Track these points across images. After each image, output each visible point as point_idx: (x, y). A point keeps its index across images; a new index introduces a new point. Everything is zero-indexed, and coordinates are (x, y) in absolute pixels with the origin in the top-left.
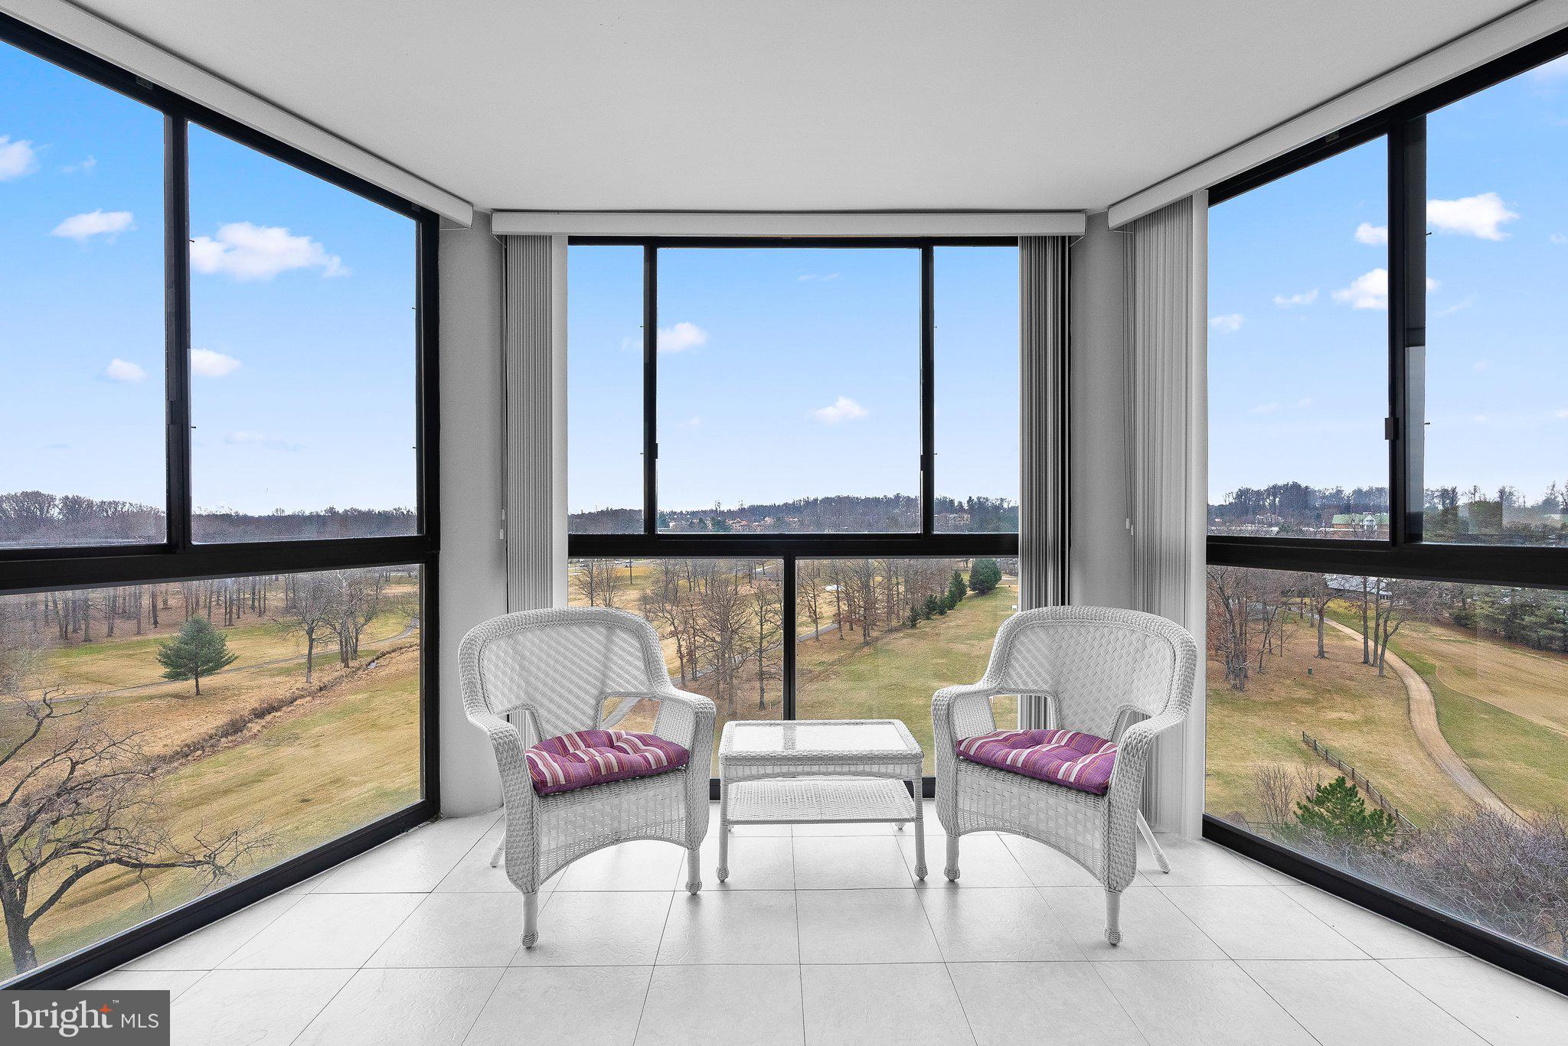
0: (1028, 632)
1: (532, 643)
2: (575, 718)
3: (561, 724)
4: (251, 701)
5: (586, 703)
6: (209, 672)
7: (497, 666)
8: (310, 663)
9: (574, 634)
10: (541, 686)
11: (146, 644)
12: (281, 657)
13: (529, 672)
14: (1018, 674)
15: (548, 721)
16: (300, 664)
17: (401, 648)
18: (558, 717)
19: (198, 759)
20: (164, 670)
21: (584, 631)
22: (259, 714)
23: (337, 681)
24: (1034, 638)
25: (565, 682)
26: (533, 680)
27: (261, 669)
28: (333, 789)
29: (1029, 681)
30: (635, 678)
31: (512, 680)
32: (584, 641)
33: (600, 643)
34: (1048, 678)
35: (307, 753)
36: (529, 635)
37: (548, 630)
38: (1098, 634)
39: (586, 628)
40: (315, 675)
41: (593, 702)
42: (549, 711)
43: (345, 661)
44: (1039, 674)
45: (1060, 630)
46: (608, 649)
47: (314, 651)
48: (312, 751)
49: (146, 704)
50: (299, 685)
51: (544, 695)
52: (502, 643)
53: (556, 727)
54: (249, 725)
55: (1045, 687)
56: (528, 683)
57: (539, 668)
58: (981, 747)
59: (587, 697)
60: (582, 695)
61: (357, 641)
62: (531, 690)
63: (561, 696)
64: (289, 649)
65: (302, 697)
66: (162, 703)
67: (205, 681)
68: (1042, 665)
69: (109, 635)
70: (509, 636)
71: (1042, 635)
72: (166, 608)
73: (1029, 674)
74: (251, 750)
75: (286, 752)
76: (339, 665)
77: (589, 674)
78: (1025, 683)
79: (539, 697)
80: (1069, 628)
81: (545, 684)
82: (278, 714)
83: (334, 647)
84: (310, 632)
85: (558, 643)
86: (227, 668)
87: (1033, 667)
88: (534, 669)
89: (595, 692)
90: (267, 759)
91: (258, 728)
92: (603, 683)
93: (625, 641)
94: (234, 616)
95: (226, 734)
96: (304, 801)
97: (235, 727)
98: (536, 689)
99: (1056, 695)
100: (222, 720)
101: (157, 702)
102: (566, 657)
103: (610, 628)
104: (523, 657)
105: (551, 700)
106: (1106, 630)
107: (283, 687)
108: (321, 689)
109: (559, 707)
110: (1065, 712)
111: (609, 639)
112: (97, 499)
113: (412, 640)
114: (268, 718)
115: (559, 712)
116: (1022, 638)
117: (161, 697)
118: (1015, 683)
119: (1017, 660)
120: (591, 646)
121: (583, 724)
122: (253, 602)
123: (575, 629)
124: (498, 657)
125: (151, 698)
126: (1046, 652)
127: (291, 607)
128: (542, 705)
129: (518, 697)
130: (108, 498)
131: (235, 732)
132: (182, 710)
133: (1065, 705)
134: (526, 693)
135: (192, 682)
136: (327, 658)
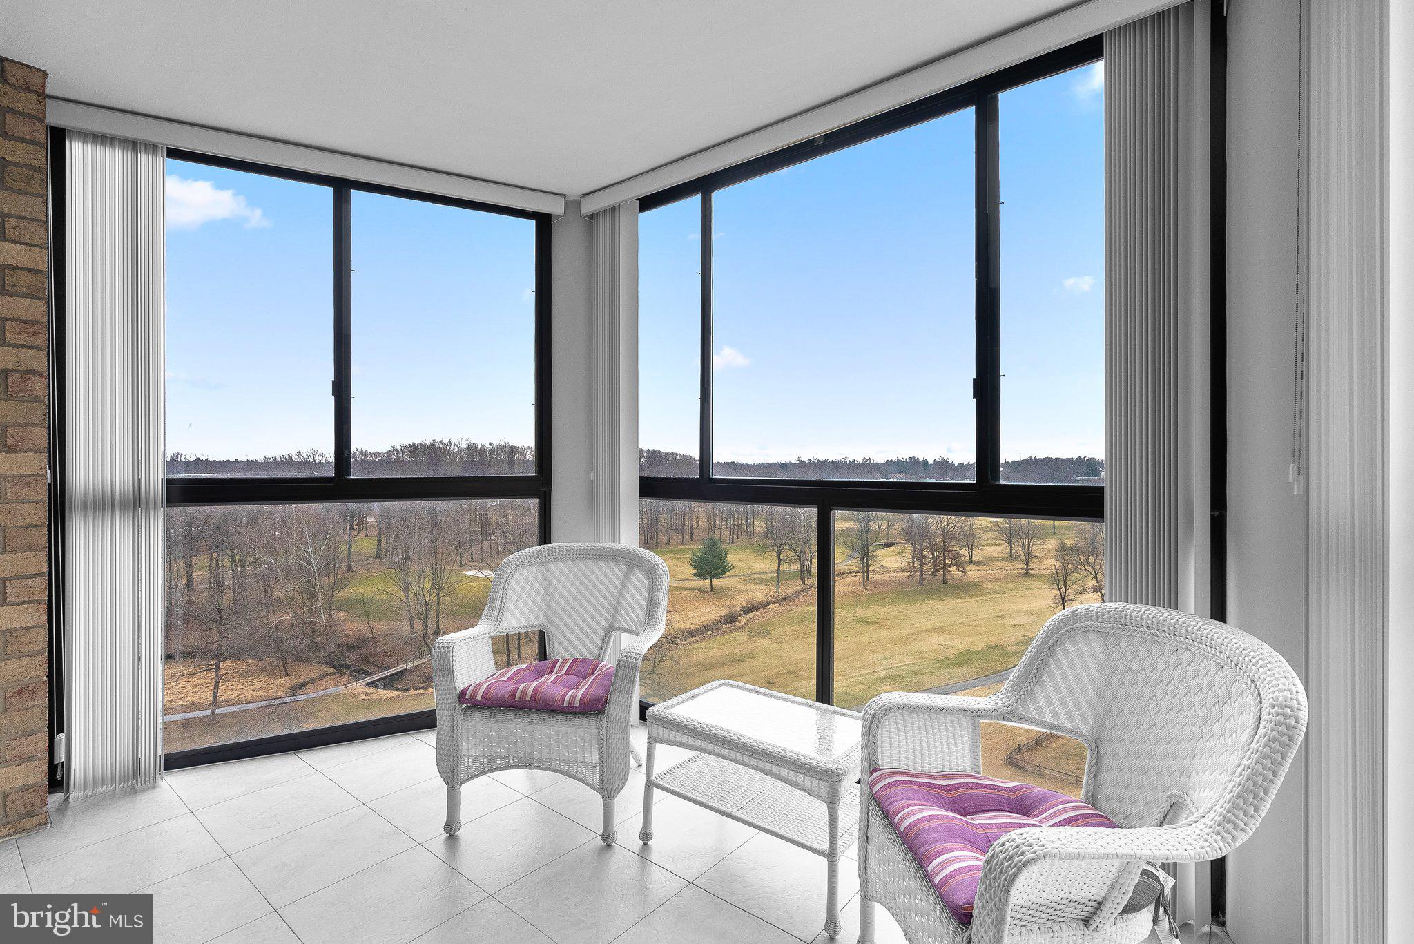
0: (1079, 638)
1: (562, 572)
2: (584, 646)
3: (571, 648)
4: (741, 601)
5: (596, 633)
6: (718, 576)
7: (523, 588)
8: (779, 578)
9: (601, 570)
10: (560, 611)
11: (684, 551)
12: (761, 571)
13: (553, 598)
15: (561, 644)
16: (772, 577)
17: (843, 574)
18: (569, 641)
19: (710, 637)
20: (693, 571)
21: (609, 567)
22: (747, 611)
23: (796, 594)
24: (1084, 649)
25: (581, 610)
26: (553, 604)
27: (749, 578)
28: (789, 678)
29: (1061, 711)
31: (534, 602)
32: (606, 576)
33: (618, 579)
34: (1089, 713)
35: (774, 646)
36: (561, 565)
37: (578, 562)
38: (1173, 659)
39: (611, 564)
40: (782, 587)
41: (602, 633)
42: (564, 634)
43: (803, 579)
44: (1078, 705)
45: (1123, 642)
46: (623, 585)
47: (781, 568)
48: (777, 645)
49: (684, 592)
50: (772, 593)
51: (561, 619)
52: (534, 570)
53: (566, 650)
54: (739, 618)
55: (1084, 729)
56: (549, 607)
57: (561, 595)
58: (890, 785)
59: (598, 628)
60: (594, 625)
61: (811, 563)
62: (550, 613)
63: (576, 623)
64: (764, 565)
65: (773, 603)
66: (692, 593)
67: (716, 582)
68: (1085, 693)
69: (668, 544)
70: (542, 564)
71: (1097, 646)
72: (698, 527)
73: (1063, 703)
74: (740, 637)
75: (761, 642)
76: (799, 582)
77: (603, 607)
78: (1055, 714)
79: (557, 621)
80: (1136, 642)
81: (564, 610)
82: (758, 613)
83: (795, 567)
84: (779, 554)
85: (584, 575)
86: (728, 574)
87: (1071, 692)
88: (557, 596)
89: (605, 624)
90: (749, 646)
91: (745, 621)
92: (613, 617)
93: (639, 580)
94: (735, 537)
95: (726, 622)
96: (770, 683)
97: (731, 619)
98: (555, 613)
99: (1096, 744)
100: (724, 611)
101: (689, 592)
102: (587, 588)
103: (630, 567)
104: (550, 584)
105: (567, 625)
106: (1185, 656)
107: (760, 594)
108: (785, 599)
109: (573, 632)
110: (1104, 775)
111: (627, 576)
112: (663, 450)
113: (852, 567)
114: (751, 615)
115: (572, 637)
116: (1068, 645)
117: (692, 589)
118: (1039, 711)
120: (610, 581)
121: (590, 652)
122: (747, 527)
123: (602, 564)
124: (527, 580)
125: (687, 589)
126: (1096, 674)
127: (769, 533)
128: (558, 628)
129: (537, 618)
130: (670, 451)
131: (731, 622)
132: (703, 600)
133: (1106, 762)
134: (545, 615)
135: (709, 581)
136: (791, 575)
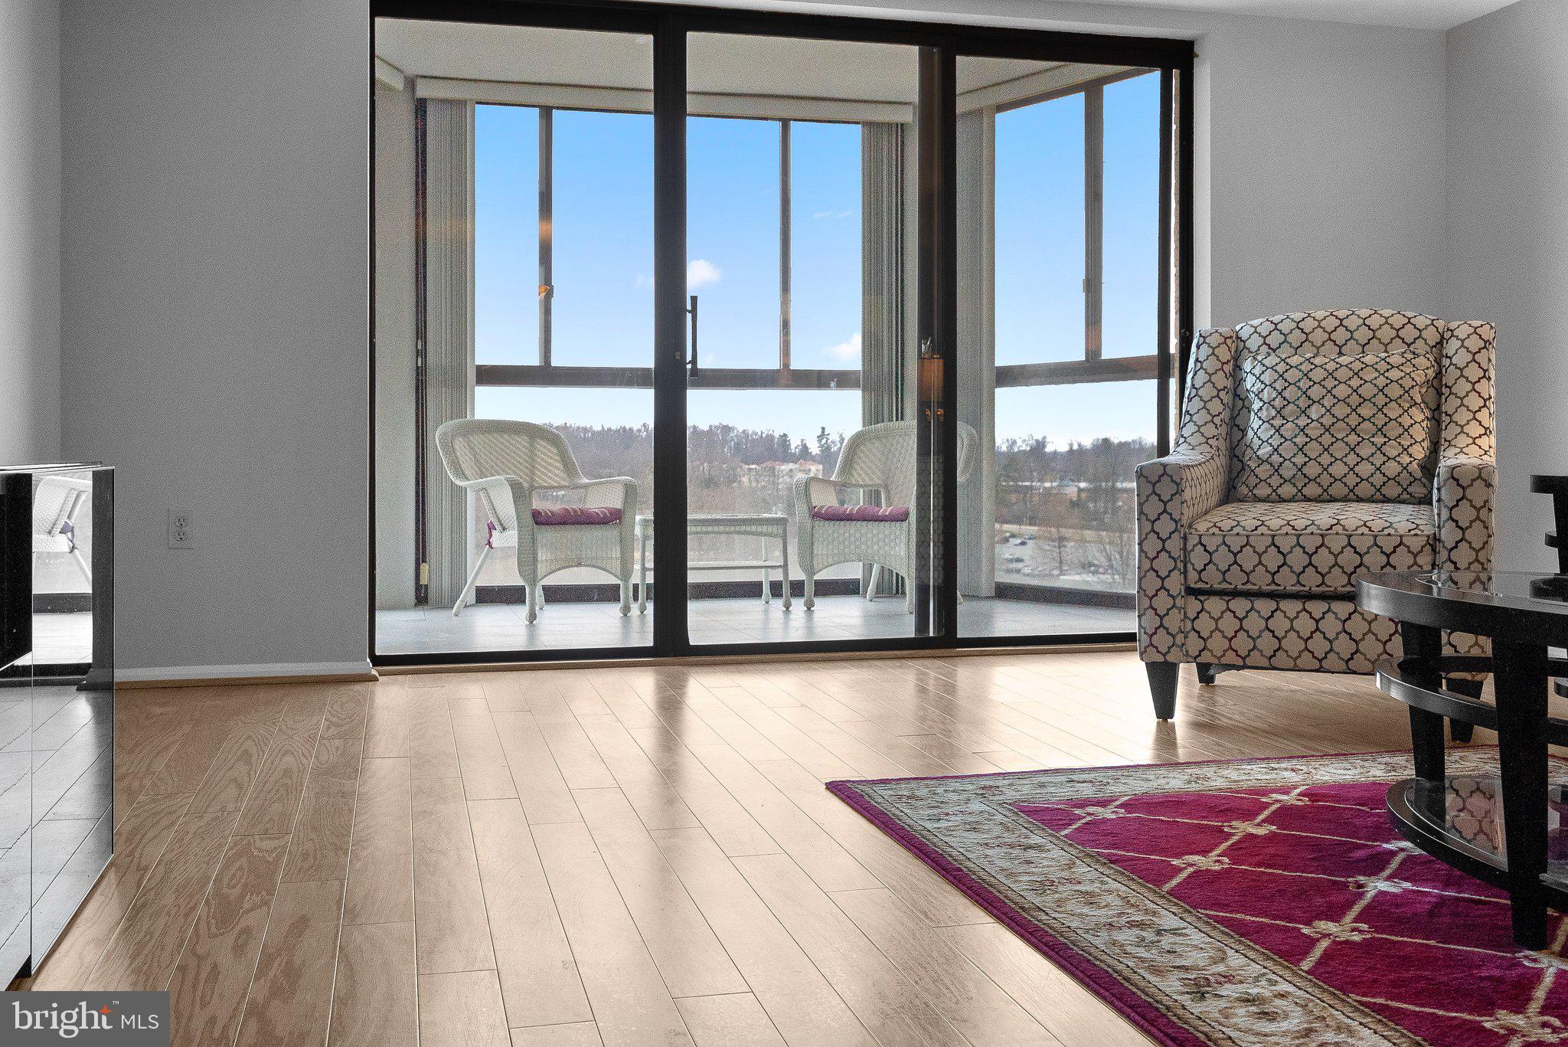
14: (861, 468)
21: (513, 438)
29: (866, 478)
30: (557, 476)
32: (515, 446)
33: (526, 448)
39: (514, 436)
46: (532, 453)
55: (878, 482)
71: (877, 444)
78: (863, 480)
92: (533, 476)
93: (544, 446)
99: (886, 487)
103: (531, 436)
104: (475, 452)
111: (531, 445)
116: (862, 447)
118: (856, 480)
119: (858, 464)
120: (520, 451)
123: (507, 434)
133: (892, 493)
